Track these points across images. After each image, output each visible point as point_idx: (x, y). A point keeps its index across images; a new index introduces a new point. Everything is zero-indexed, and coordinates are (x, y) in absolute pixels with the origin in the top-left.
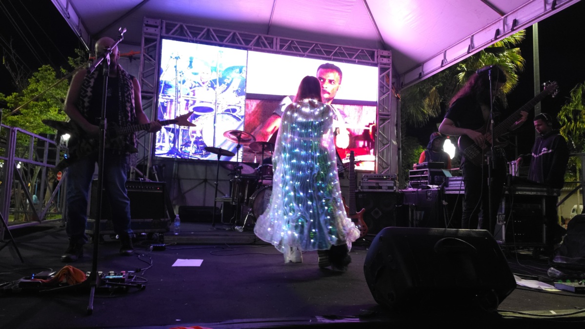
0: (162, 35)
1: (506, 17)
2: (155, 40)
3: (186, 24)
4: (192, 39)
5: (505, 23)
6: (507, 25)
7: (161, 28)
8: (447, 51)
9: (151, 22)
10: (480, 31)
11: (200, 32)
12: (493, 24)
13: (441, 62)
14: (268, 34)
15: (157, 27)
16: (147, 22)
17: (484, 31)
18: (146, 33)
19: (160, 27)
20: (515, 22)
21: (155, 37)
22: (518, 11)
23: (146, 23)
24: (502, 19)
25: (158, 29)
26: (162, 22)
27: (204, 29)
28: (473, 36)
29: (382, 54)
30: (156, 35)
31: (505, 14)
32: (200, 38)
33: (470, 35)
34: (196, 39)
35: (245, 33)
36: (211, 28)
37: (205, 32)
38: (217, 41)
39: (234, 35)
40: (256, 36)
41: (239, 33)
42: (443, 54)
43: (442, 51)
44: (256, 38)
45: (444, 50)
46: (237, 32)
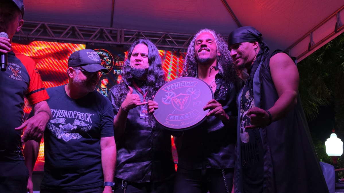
4: (25, 36)
8: (314, 33)
11: (33, 28)
13: (308, 45)
14: (111, 26)
27: (39, 24)
28: (339, 12)
32: (33, 34)
33: (336, 12)
34: (28, 36)
35: (85, 27)
36: (46, 24)
37: (40, 27)
38: (53, 36)
39: (73, 29)
40: (97, 29)
41: (77, 27)
42: (309, 36)
43: (308, 33)
44: (98, 30)
45: (310, 31)
46: (75, 26)
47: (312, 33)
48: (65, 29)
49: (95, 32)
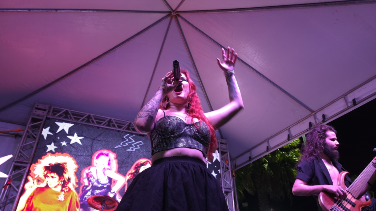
0: (48, 116)
1: (315, 113)
2: (41, 120)
3: (71, 110)
4: (74, 121)
5: (315, 118)
6: (317, 119)
7: (49, 112)
8: (270, 140)
9: (40, 106)
10: (296, 125)
11: (81, 118)
12: (306, 119)
13: (266, 147)
15: (45, 110)
16: (38, 106)
17: (299, 124)
18: (34, 115)
19: (47, 111)
20: (324, 116)
21: (42, 118)
22: (325, 109)
23: (36, 106)
24: (312, 115)
25: (45, 113)
26: (50, 107)
27: (86, 114)
28: (290, 128)
29: (221, 142)
30: (43, 116)
31: (314, 112)
32: (81, 121)
33: (288, 127)
34: (77, 122)
35: (119, 120)
36: (92, 115)
37: (86, 117)
38: (95, 124)
39: (110, 121)
40: (128, 122)
41: (114, 120)
42: (267, 142)
43: (266, 140)
44: (128, 124)
45: (267, 139)
46: (112, 119)
47: (269, 140)
48: (104, 121)
49: (125, 125)
